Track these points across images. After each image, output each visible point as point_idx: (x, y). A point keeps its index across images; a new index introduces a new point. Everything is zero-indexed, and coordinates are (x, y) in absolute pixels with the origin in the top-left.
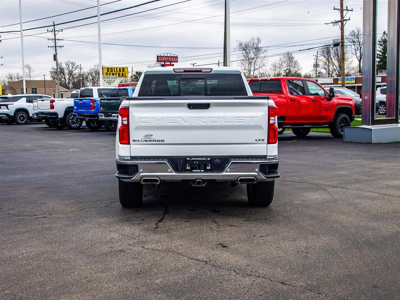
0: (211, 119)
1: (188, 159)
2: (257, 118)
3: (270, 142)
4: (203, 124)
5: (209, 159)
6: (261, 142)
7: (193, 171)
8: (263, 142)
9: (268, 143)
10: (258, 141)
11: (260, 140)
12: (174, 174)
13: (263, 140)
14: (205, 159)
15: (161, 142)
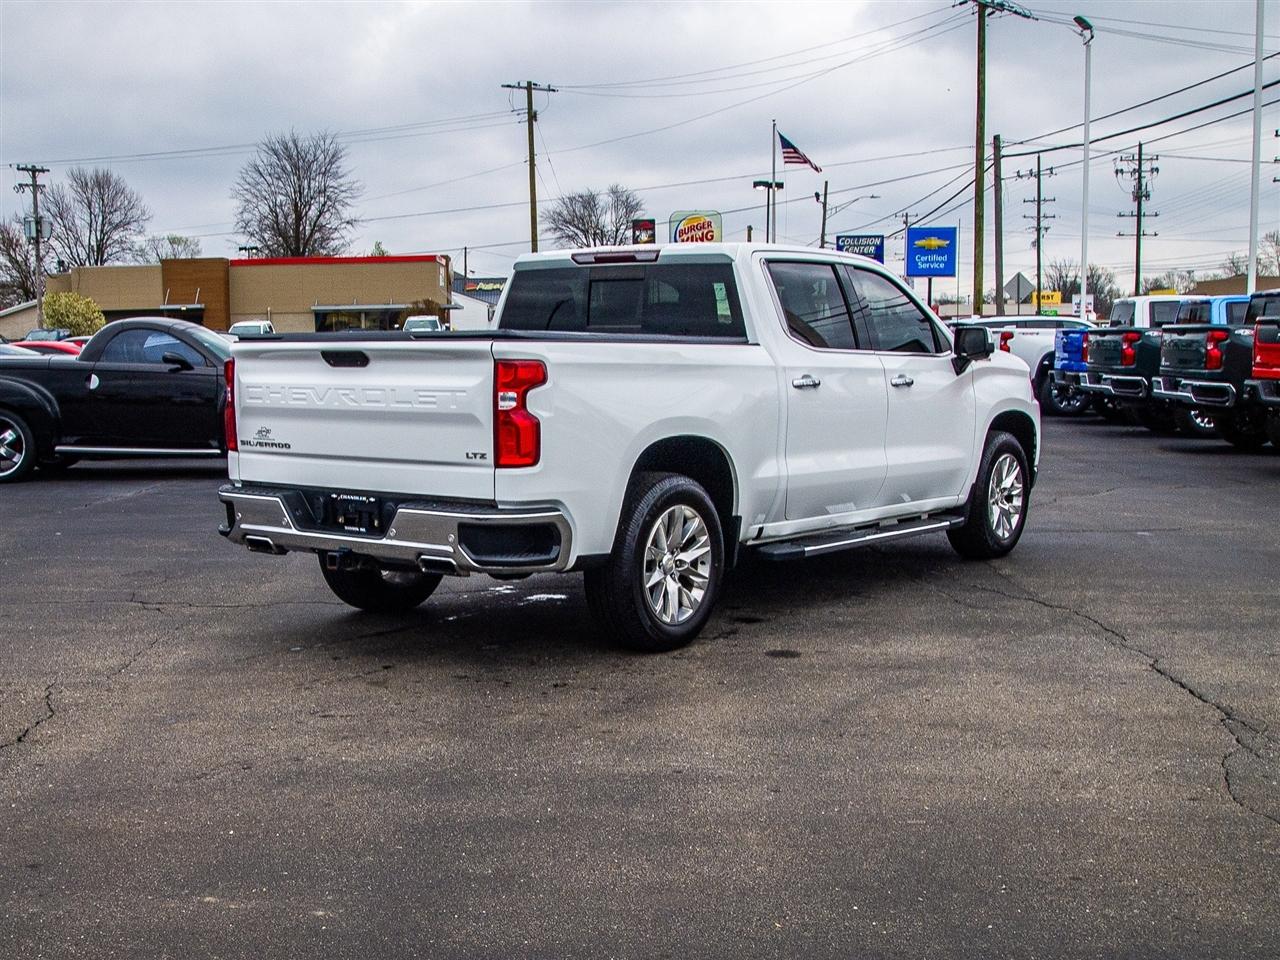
0: (368, 392)
1: (334, 496)
2: (465, 394)
3: (501, 462)
4: (352, 406)
5: (372, 500)
6: (478, 460)
7: (346, 528)
8: (482, 461)
9: (497, 465)
10: (473, 459)
11: (475, 455)
12: (294, 531)
13: (483, 456)
14: (364, 499)
15: (284, 450)
